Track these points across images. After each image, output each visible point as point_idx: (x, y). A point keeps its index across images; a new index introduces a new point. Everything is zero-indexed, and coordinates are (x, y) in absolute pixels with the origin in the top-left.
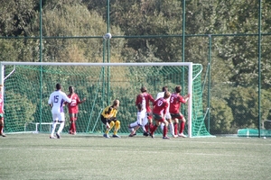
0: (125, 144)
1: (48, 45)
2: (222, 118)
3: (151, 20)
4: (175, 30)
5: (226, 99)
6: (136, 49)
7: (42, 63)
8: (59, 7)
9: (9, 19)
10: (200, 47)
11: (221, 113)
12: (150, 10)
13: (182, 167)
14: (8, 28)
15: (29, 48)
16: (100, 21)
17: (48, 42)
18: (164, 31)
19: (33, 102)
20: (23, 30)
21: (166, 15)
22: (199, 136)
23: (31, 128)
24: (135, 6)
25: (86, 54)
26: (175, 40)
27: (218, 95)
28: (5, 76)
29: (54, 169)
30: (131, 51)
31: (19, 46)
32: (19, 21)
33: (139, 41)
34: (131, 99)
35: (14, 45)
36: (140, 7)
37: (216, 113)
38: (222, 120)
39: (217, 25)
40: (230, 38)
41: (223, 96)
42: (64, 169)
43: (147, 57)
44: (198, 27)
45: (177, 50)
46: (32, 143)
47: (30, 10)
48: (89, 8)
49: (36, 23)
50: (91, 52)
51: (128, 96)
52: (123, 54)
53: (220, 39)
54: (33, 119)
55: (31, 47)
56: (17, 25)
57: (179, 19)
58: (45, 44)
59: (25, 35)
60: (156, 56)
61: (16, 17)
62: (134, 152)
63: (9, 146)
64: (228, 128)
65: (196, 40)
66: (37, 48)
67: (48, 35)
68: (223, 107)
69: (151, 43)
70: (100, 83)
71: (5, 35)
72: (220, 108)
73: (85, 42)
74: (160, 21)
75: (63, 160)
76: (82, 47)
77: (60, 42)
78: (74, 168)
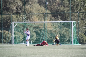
0: (52, 47)
1: (27, 17)
2: (83, 39)
3: (59, 8)
4: (67, 11)
5: (84, 33)
6: (55, 17)
7: (25, 22)
8: (30, 4)
9: (15, 9)
10: (75, 17)
11: (82, 37)
12: (59, 5)
13: (71, 54)
14: (14, 11)
15: (21, 17)
16: (43, 9)
17: (27, 16)
18: (63, 11)
19: (23, 34)
20: (19, 12)
21: (64, 6)
22: (76, 45)
23: (22, 42)
24: (54, 4)
25: (39, 19)
26: (67, 14)
27: (81, 32)
28: (14, 26)
29: (30, 55)
30: (53, 18)
31: (18, 17)
32: (18, 9)
33: (55, 15)
34: (53, 33)
35: (16, 17)
36: (56, 4)
37: (81, 37)
38: (83, 40)
39: (81, 9)
40: (85, 13)
41: (83, 32)
42: (33, 55)
43: (58, 20)
44: (75, 10)
45: (68, 17)
46: (23, 47)
47: (21, 6)
48: (40, 5)
49: (23, 10)
50: (41, 19)
51: (52, 32)
52: (50, 19)
53: (81, 14)
54: (23, 40)
55: (22, 17)
56: (17, 10)
57: (68, 8)
58: (26, 16)
59: (20, 13)
60: (61, 19)
61: (17, 8)
62: (55, 50)
63: (16, 48)
64: (85, 42)
65: (74, 14)
66: (23, 18)
67: (27, 13)
68: (83, 35)
69: (59, 15)
70: (44, 28)
71: (13, 13)
72: (82, 36)
73: (39, 15)
74: (62, 8)
75: (33, 52)
76: (38, 17)
77: (30, 16)
78: (36, 55)
